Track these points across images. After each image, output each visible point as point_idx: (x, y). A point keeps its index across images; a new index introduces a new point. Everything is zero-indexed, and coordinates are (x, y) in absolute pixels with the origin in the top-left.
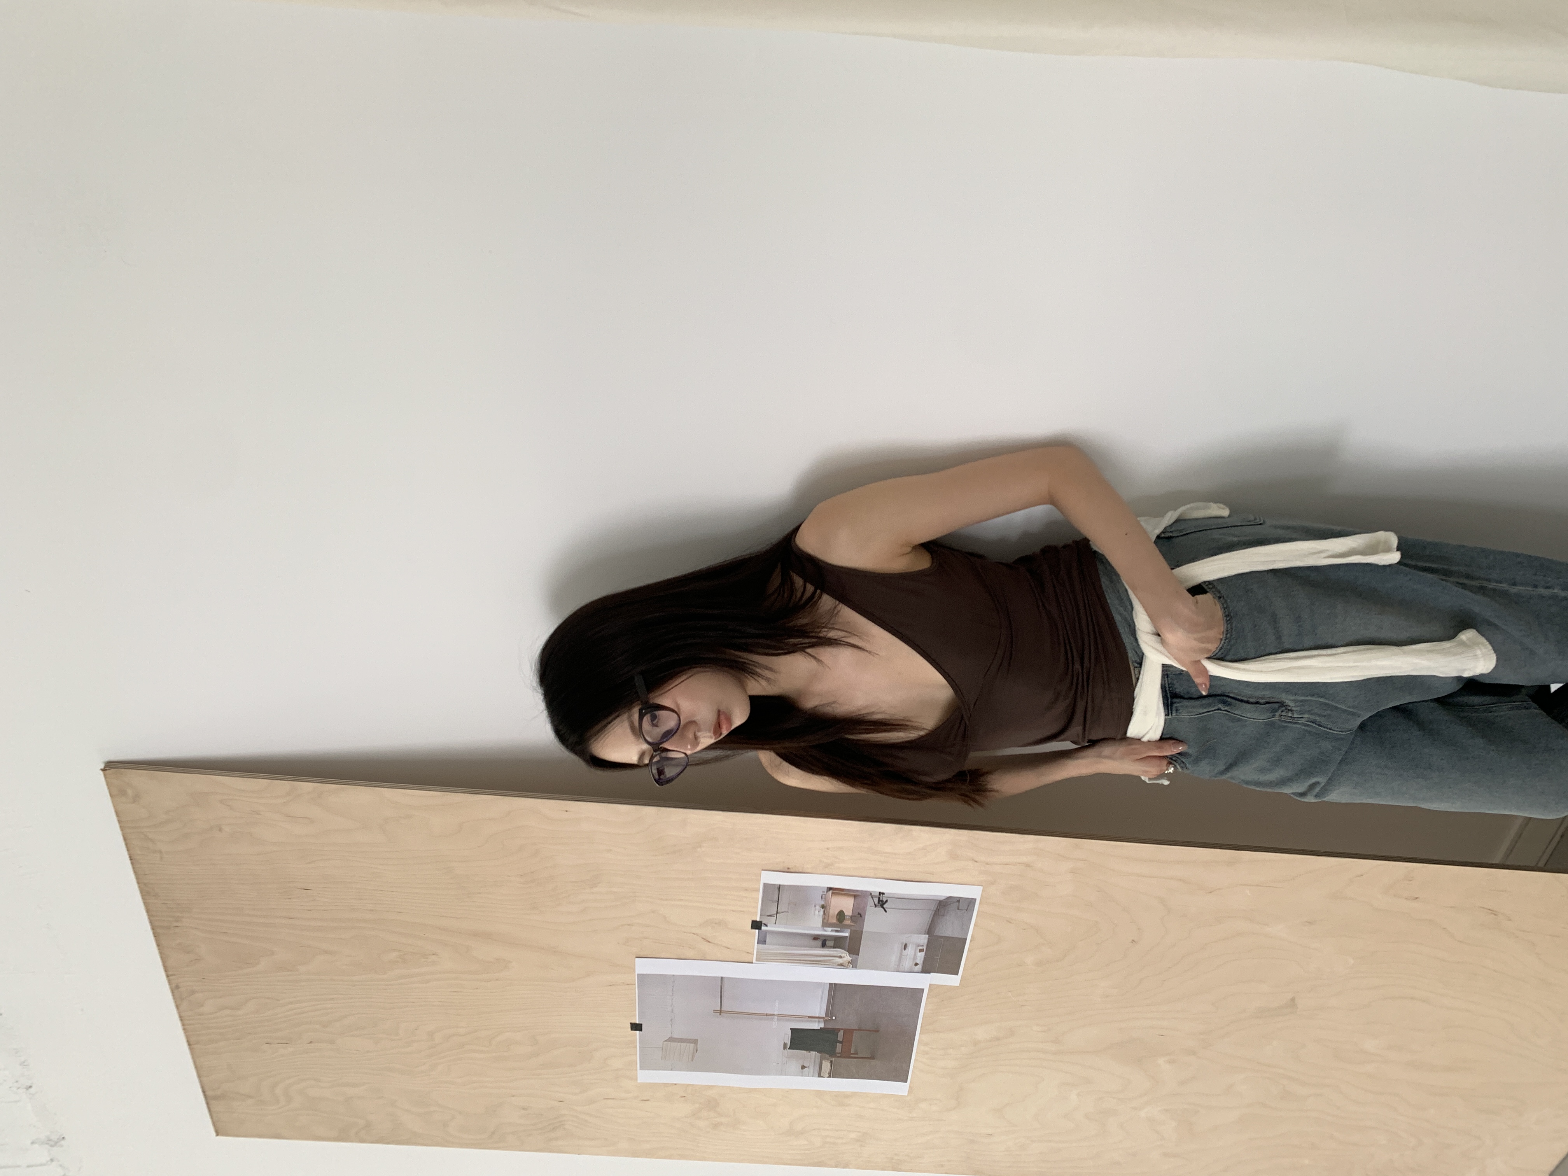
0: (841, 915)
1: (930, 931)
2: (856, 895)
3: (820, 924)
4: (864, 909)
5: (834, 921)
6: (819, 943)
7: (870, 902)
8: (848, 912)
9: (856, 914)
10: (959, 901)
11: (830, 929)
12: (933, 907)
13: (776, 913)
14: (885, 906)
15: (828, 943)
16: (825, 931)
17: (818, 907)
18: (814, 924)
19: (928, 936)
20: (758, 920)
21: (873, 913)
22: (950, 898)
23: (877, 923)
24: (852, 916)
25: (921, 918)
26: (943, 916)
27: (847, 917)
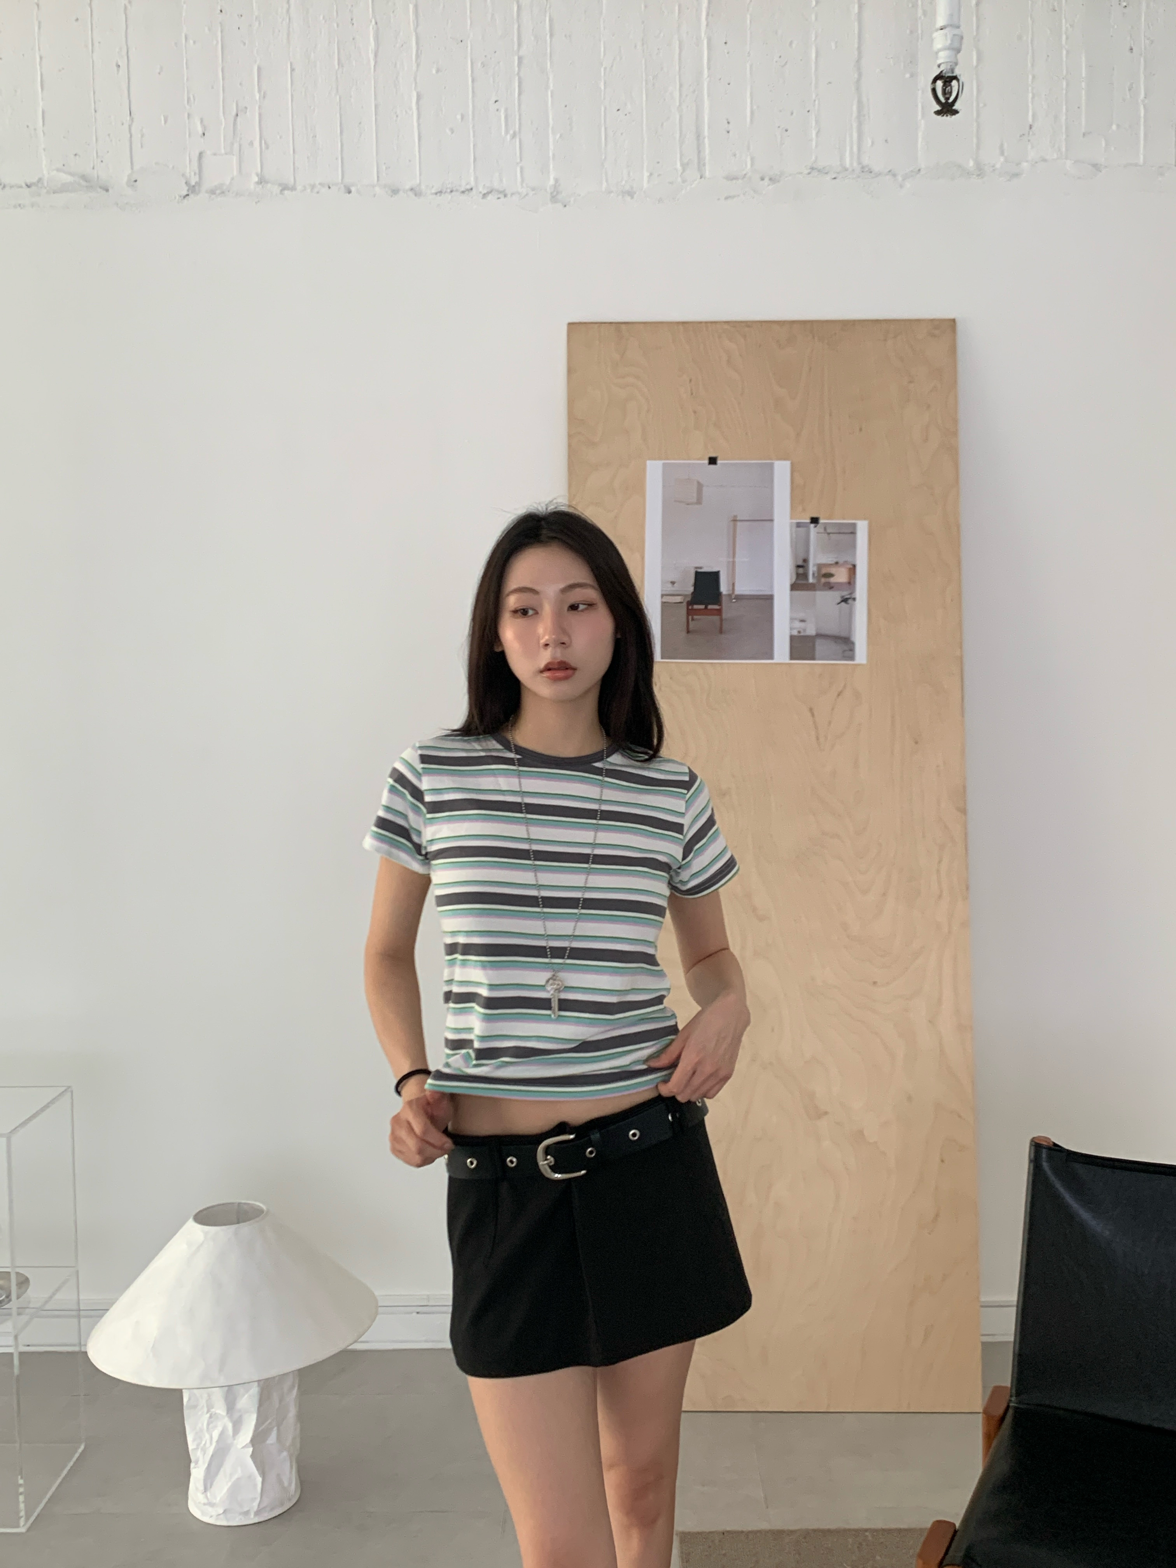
0: (831, 575)
1: (818, 636)
2: (851, 583)
3: (818, 562)
4: (838, 590)
5: (824, 571)
6: (801, 563)
7: (845, 594)
8: (832, 580)
9: (832, 585)
10: (852, 650)
11: (815, 569)
12: (845, 634)
13: (828, 530)
14: (843, 603)
15: (801, 572)
16: (813, 567)
17: (835, 560)
18: (817, 559)
19: (814, 634)
20: (821, 521)
21: (835, 596)
22: (853, 643)
23: (826, 600)
24: (829, 583)
25: (832, 628)
26: (836, 642)
27: (827, 580)
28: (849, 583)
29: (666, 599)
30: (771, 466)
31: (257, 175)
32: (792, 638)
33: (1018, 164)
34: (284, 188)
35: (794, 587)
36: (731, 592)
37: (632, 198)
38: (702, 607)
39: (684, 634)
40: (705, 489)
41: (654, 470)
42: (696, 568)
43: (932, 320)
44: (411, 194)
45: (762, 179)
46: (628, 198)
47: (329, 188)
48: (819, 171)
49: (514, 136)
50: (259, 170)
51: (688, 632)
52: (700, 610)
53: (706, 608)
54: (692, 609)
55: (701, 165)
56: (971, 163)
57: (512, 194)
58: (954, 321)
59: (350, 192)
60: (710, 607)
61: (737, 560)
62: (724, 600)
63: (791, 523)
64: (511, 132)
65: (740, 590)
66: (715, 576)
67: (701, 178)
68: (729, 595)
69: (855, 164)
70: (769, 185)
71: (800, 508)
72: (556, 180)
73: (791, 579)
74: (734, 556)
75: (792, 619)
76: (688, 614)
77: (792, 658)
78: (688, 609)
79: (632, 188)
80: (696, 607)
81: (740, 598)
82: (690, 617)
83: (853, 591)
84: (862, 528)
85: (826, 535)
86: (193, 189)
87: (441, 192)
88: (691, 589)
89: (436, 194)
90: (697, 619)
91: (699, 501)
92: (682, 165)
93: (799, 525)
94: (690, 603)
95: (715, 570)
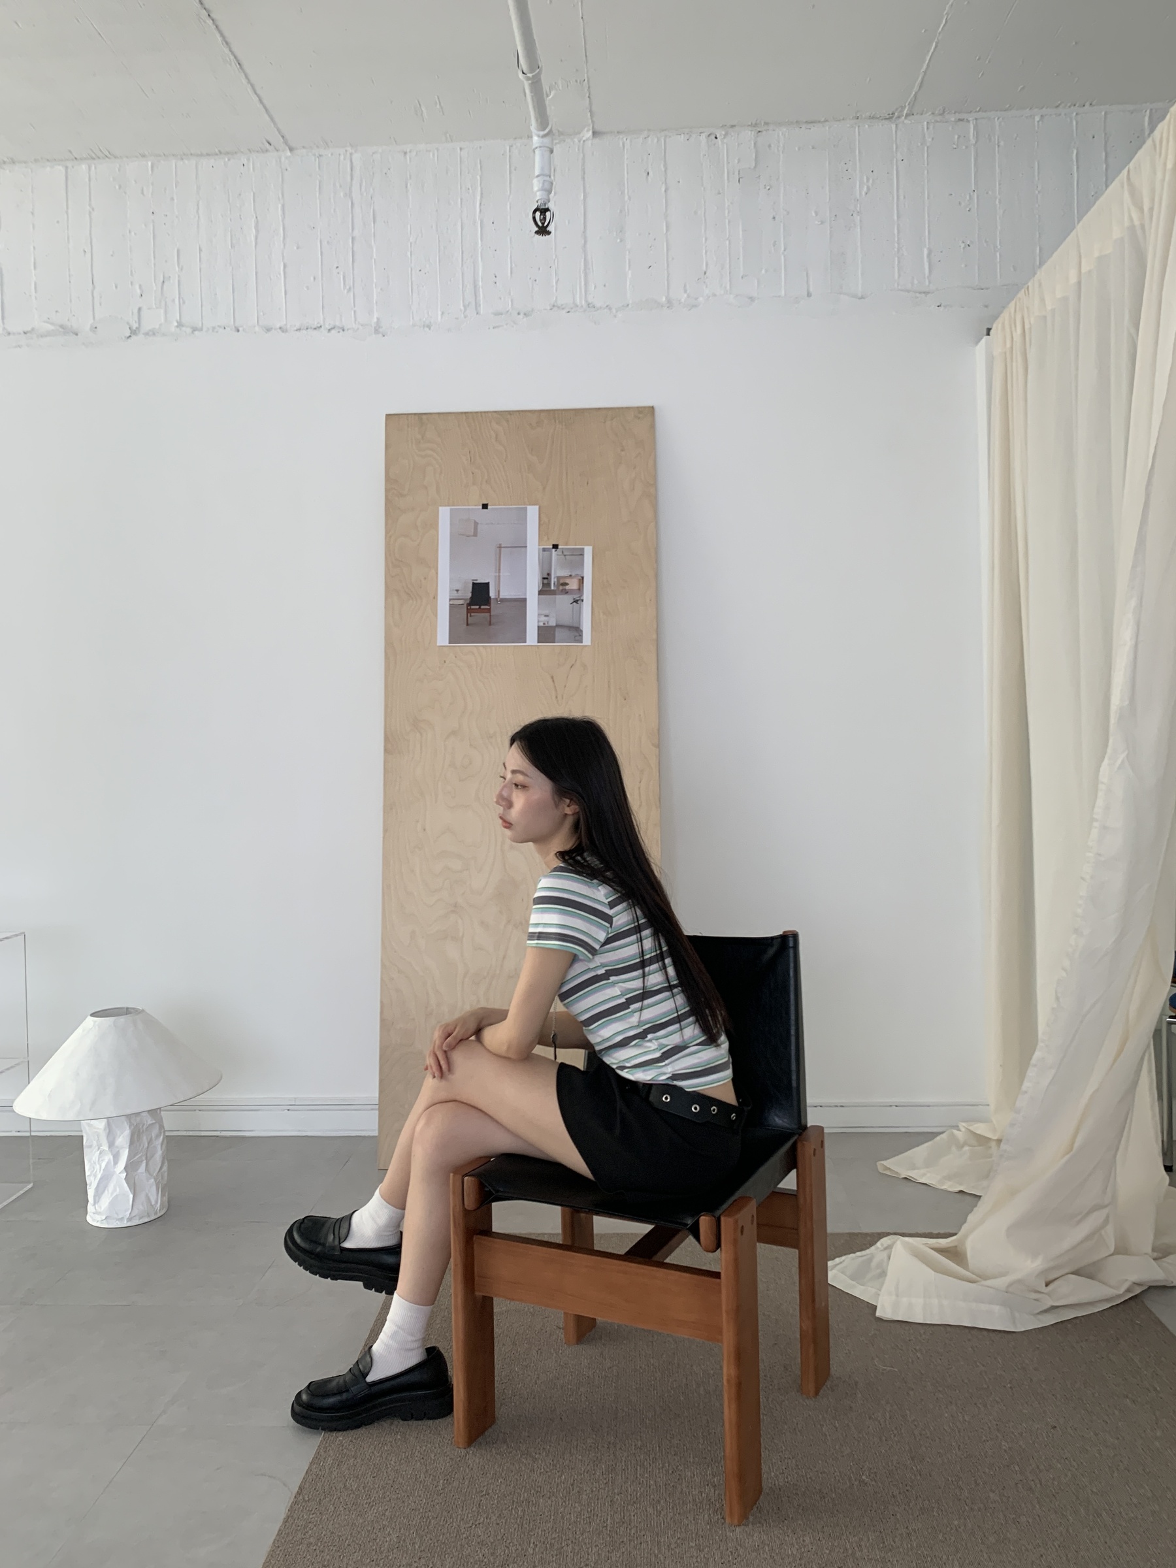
0: (567, 584)
1: (557, 626)
2: (580, 589)
3: (558, 575)
4: (571, 594)
5: (561, 581)
6: (546, 576)
7: (576, 597)
8: (567, 587)
9: (568, 591)
10: (580, 636)
11: (556, 580)
12: (575, 625)
13: (565, 554)
14: (574, 603)
15: (546, 581)
16: (554, 578)
17: (570, 573)
18: (557, 572)
19: (554, 625)
20: (560, 547)
21: (568, 599)
22: (582, 631)
23: (563, 601)
24: (565, 589)
25: (567, 621)
26: (570, 630)
27: (564, 587)
28: (579, 589)
29: (451, 603)
30: (526, 509)
31: (177, 322)
32: (538, 627)
33: (696, 299)
34: (194, 329)
35: (541, 593)
36: (497, 597)
37: (430, 329)
38: (477, 607)
39: (465, 625)
40: (479, 526)
41: (444, 513)
42: (473, 580)
43: (638, 407)
44: (279, 330)
45: (519, 314)
46: (427, 329)
47: (225, 328)
48: (559, 307)
49: (349, 290)
50: (178, 318)
51: (468, 625)
52: (476, 609)
53: (480, 608)
54: (470, 608)
55: (477, 305)
56: (664, 299)
57: (348, 330)
58: (653, 407)
59: (238, 331)
60: (482, 607)
61: (501, 574)
62: (492, 601)
63: (539, 549)
64: (348, 287)
65: (504, 595)
66: (486, 586)
67: (477, 313)
68: (497, 599)
69: (583, 302)
70: (523, 318)
71: (546, 538)
72: (378, 319)
73: (539, 587)
74: (499, 572)
75: (539, 615)
76: (467, 613)
77: (538, 642)
78: (467, 609)
79: (430, 322)
80: (473, 607)
81: (503, 600)
82: (469, 614)
83: (582, 595)
84: (588, 551)
85: (563, 557)
86: (134, 332)
87: (300, 329)
88: (470, 595)
89: (297, 330)
90: (473, 616)
91: (475, 535)
92: (464, 306)
93: (544, 550)
94: (469, 605)
95: (487, 581)
